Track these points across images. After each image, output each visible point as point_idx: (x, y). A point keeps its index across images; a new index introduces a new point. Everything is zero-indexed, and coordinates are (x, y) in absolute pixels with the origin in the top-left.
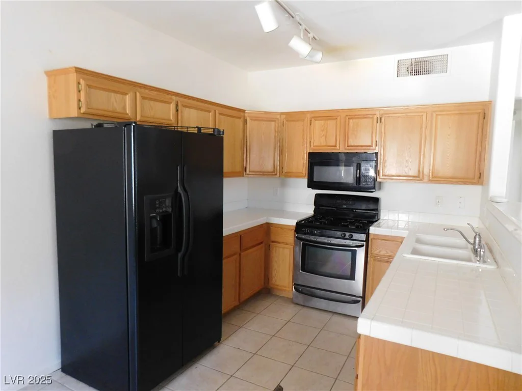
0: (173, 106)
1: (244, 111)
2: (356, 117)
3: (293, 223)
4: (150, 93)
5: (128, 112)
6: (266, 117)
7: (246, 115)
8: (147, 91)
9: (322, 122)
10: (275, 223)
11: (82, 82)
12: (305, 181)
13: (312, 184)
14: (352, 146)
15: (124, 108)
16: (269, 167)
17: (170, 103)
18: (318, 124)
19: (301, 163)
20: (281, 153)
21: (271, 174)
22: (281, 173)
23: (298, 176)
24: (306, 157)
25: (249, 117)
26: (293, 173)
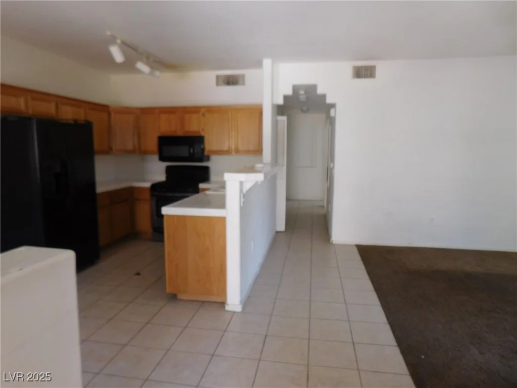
1: (108, 107)
2: (189, 112)
3: (148, 185)
6: (126, 111)
7: (110, 109)
8: (35, 95)
9: (167, 115)
10: (136, 186)
12: (156, 157)
13: (162, 159)
14: (187, 132)
16: (130, 146)
17: (52, 102)
18: (164, 117)
19: (153, 144)
20: (139, 137)
21: (132, 152)
22: (140, 151)
23: (151, 153)
24: (156, 139)
25: (112, 111)
26: (148, 151)
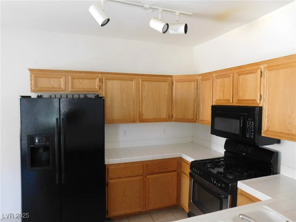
0: (97, 81)
1: (171, 76)
2: (243, 73)
4: (80, 75)
5: (62, 87)
6: (188, 79)
7: (174, 78)
8: (77, 74)
9: (221, 79)
10: (185, 159)
11: (33, 75)
14: (241, 100)
15: (60, 85)
17: (95, 79)
21: (191, 121)
23: (208, 123)
24: (210, 108)
25: (175, 80)
26: (204, 121)
